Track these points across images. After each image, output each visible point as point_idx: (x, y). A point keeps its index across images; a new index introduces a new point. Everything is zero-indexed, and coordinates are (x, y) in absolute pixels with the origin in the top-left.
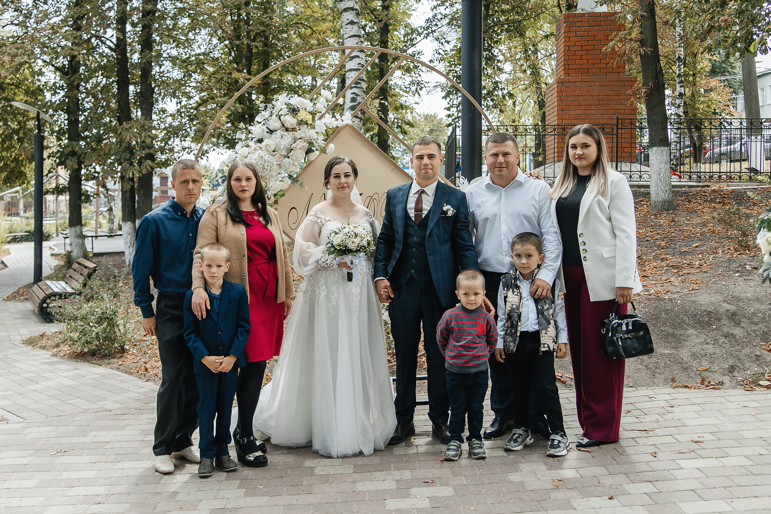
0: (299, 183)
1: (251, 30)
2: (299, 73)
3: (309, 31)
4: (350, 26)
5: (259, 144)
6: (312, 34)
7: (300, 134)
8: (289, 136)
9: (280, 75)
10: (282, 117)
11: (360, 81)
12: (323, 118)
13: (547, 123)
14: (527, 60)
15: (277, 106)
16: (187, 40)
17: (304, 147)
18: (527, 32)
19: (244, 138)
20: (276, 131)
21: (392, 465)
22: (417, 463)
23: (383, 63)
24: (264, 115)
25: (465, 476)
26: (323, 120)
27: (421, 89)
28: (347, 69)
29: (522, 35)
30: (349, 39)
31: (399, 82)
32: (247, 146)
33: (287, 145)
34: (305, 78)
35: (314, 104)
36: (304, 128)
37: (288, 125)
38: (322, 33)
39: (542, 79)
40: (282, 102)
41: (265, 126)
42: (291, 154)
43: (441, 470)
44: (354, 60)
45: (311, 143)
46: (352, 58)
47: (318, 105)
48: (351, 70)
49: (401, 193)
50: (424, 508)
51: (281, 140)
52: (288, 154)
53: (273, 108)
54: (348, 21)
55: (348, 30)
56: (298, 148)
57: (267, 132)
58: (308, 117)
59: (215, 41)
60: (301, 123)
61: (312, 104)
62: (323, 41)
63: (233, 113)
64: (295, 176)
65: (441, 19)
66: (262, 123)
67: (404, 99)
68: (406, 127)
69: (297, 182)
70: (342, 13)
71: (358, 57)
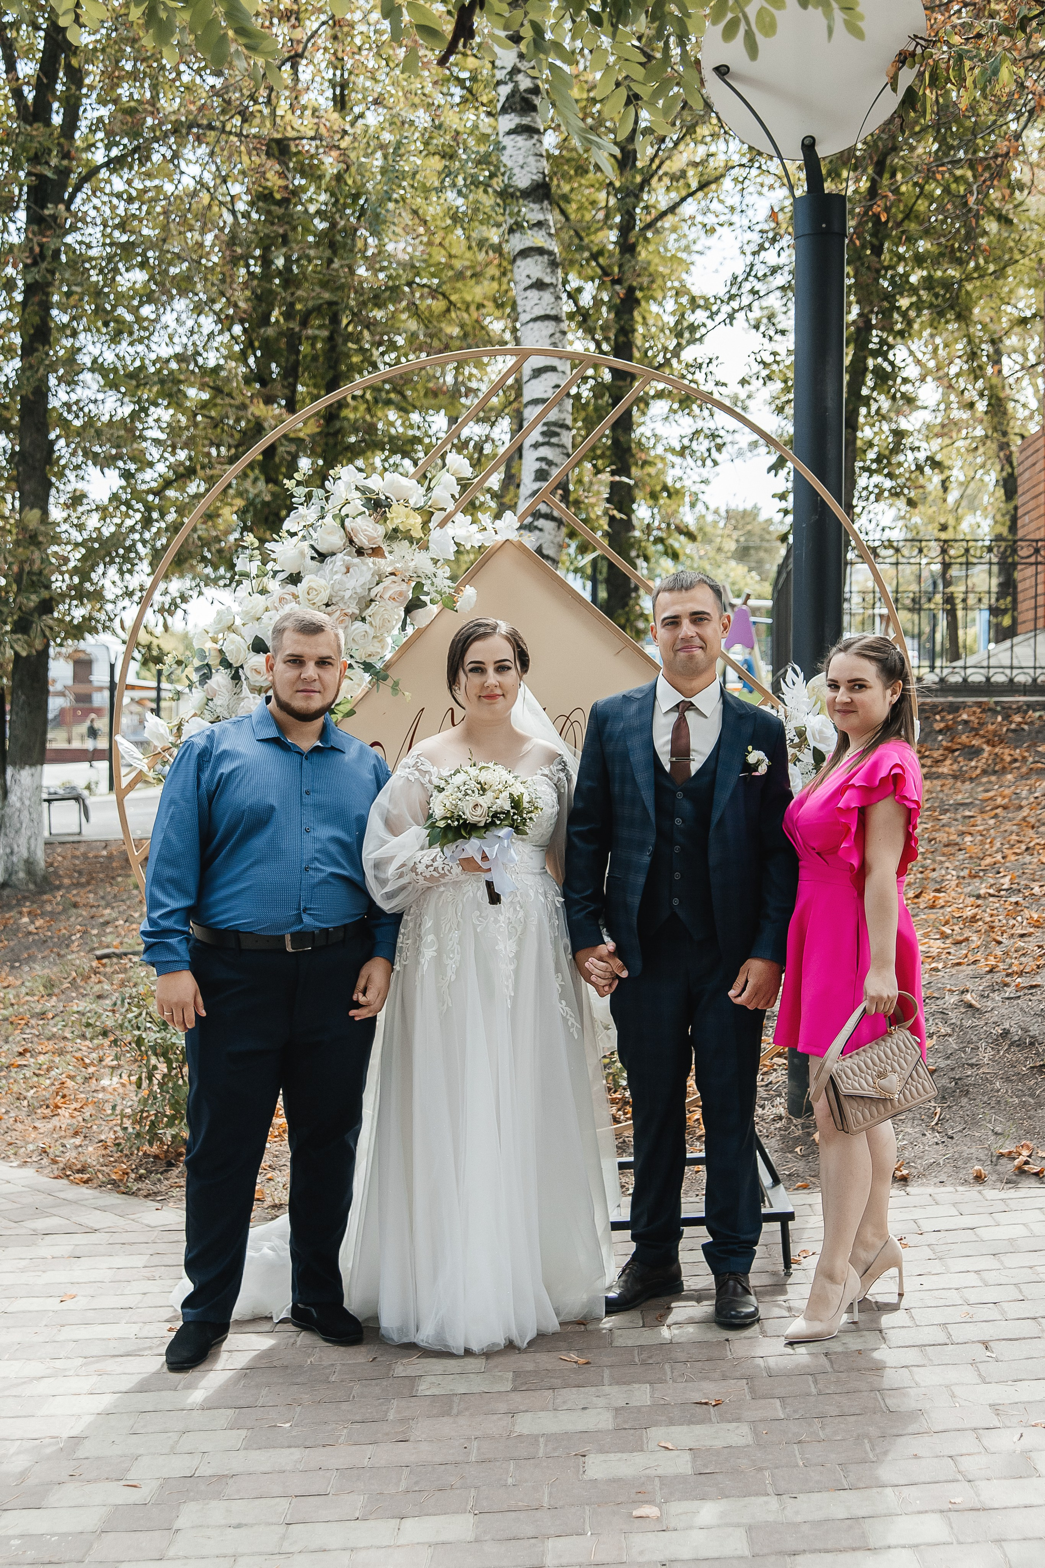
0: (390, 682)
1: (299, 300)
2: (415, 407)
3: (438, 305)
4: (533, 294)
5: (291, 588)
6: (448, 310)
7: (392, 563)
8: (364, 568)
9: (369, 410)
10: (347, 522)
11: (557, 430)
12: (450, 524)
13: (1020, 533)
14: (976, 379)
15: (337, 493)
16: (139, 319)
17: (401, 594)
18: (976, 311)
19: (254, 572)
20: (334, 554)
21: (607, 1372)
22: (667, 1367)
23: (621, 383)
24: (303, 517)
25: (782, 1399)
26: (450, 530)
27: (719, 448)
28: (526, 398)
29: (963, 317)
30: (531, 325)
31: (662, 429)
32: (263, 592)
33: (359, 590)
34: (428, 418)
35: (429, 489)
36: (402, 547)
37: (362, 540)
38: (473, 308)
39: (1012, 423)
40: (348, 485)
41: (306, 543)
42: (369, 612)
43: (724, 1383)
44: (545, 376)
45: (419, 586)
46: (538, 373)
47: (436, 493)
48: (536, 402)
49: (633, 708)
50: (676, 1477)
51: (344, 578)
52: (361, 611)
53: (327, 499)
54: (529, 282)
55: (528, 304)
56: (386, 596)
57: (313, 558)
58: (411, 521)
59: (208, 323)
60: (393, 535)
61: (422, 491)
62: (474, 328)
63: (251, 503)
64: (379, 665)
65: (765, 275)
66: (300, 534)
67: (677, 472)
68: (678, 542)
69: (385, 678)
70: (514, 260)
71: (553, 369)
